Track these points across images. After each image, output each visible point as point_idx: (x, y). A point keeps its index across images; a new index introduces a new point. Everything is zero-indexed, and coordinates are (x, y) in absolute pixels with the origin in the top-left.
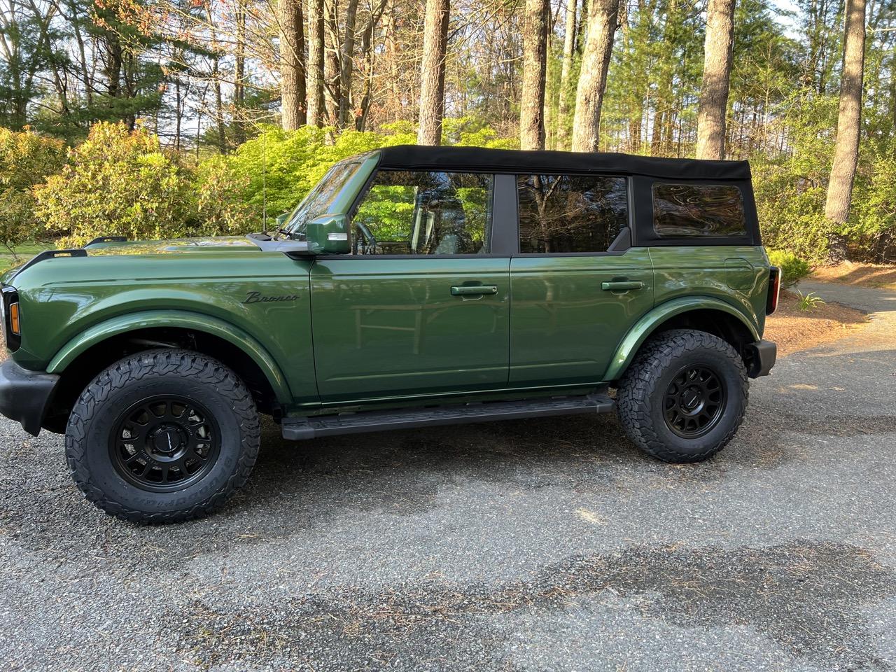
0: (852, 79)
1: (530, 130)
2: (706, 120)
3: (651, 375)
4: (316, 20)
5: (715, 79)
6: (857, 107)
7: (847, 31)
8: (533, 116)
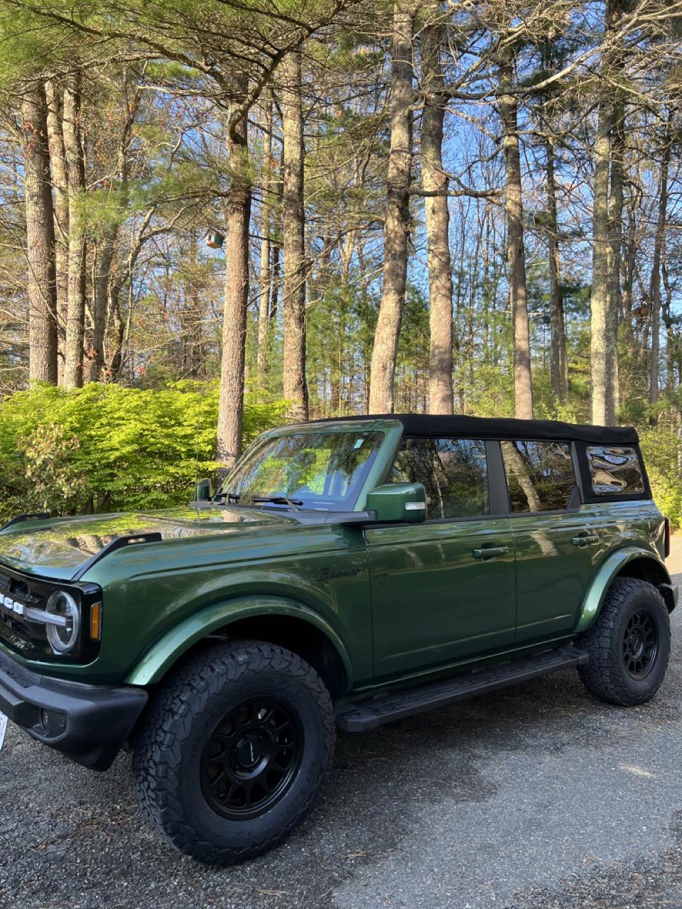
0: (522, 353)
1: (295, 391)
2: (438, 385)
3: (614, 624)
4: (78, 276)
5: (442, 350)
6: (528, 376)
7: (514, 314)
8: (297, 377)
